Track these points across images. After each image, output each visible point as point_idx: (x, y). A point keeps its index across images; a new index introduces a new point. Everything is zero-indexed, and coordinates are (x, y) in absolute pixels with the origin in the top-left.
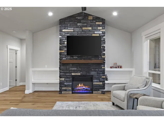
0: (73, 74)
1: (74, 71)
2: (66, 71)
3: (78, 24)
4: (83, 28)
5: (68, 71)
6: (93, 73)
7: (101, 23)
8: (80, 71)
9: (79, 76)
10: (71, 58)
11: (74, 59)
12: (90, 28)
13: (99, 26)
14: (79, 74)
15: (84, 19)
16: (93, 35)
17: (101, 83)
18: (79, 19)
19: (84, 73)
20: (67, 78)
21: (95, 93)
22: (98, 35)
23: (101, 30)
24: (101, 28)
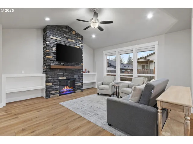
0: (60, 78)
1: (62, 76)
2: (53, 76)
3: (65, 35)
4: (69, 40)
5: (55, 76)
6: (75, 77)
7: (81, 39)
8: (66, 75)
9: (65, 79)
10: (59, 64)
11: (61, 65)
12: (74, 41)
13: (80, 41)
14: (65, 78)
15: (70, 32)
16: (76, 47)
17: (81, 84)
18: (66, 31)
19: (69, 77)
20: (55, 82)
21: (77, 92)
22: (79, 47)
23: (81, 44)
24: (81, 43)
